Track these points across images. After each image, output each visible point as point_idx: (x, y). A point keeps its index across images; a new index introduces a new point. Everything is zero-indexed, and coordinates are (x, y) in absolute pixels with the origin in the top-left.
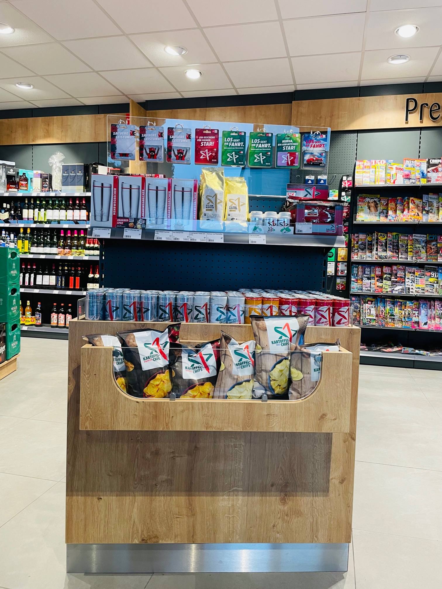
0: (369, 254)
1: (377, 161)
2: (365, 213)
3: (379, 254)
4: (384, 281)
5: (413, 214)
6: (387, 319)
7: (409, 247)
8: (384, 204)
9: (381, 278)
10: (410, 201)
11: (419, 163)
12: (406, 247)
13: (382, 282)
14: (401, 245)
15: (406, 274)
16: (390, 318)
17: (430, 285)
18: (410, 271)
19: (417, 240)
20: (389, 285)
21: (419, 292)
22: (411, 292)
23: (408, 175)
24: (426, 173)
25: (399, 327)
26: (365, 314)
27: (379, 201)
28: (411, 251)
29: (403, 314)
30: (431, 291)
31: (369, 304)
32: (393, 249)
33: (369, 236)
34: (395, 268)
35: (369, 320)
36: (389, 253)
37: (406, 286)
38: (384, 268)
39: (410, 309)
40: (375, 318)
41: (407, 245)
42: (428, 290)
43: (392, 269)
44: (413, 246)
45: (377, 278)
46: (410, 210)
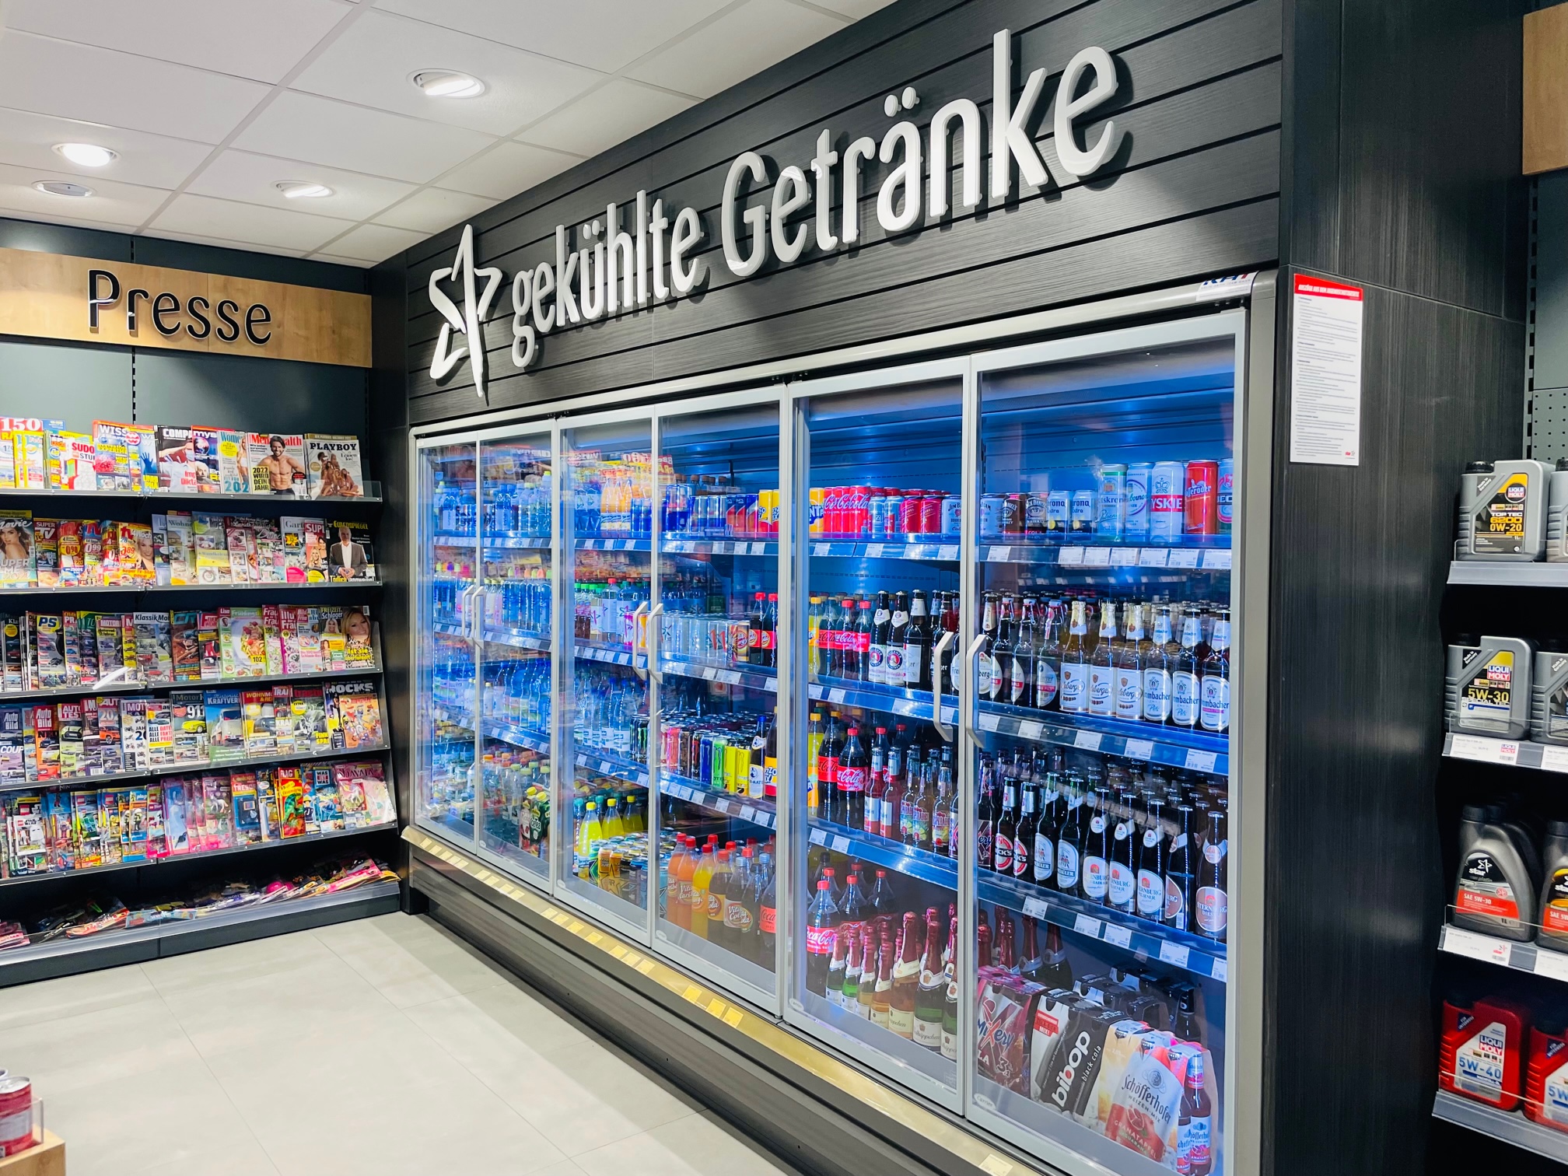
0: (15, 675)
1: (16, 420)
3: (43, 673)
4: (63, 745)
6: (78, 847)
7: (125, 647)
8: (48, 536)
9: (52, 736)
10: (120, 533)
11: (137, 435)
12: (116, 646)
13: (58, 748)
14: (102, 643)
15: (123, 716)
16: (87, 844)
17: (187, 739)
18: (133, 708)
19: (146, 628)
20: (77, 755)
21: (160, 760)
22: (140, 763)
23: (108, 465)
24: (155, 461)
25: (114, 861)
26: (14, 846)
27: (32, 528)
28: (131, 658)
29: (123, 824)
30: (189, 754)
31: (24, 814)
32: (82, 655)
33: (7, 623)
34: (90, 704)
35: (26, 859)
36: (71, 669)
37: (125, 750)
38: (60, 709)
39: (138, 810)
40: (44, 850)
41: (119, 641)
42: (182, 754)
43: (82, 708)
44: (135, 643)
45: (43, 739)
46: (122, 557)
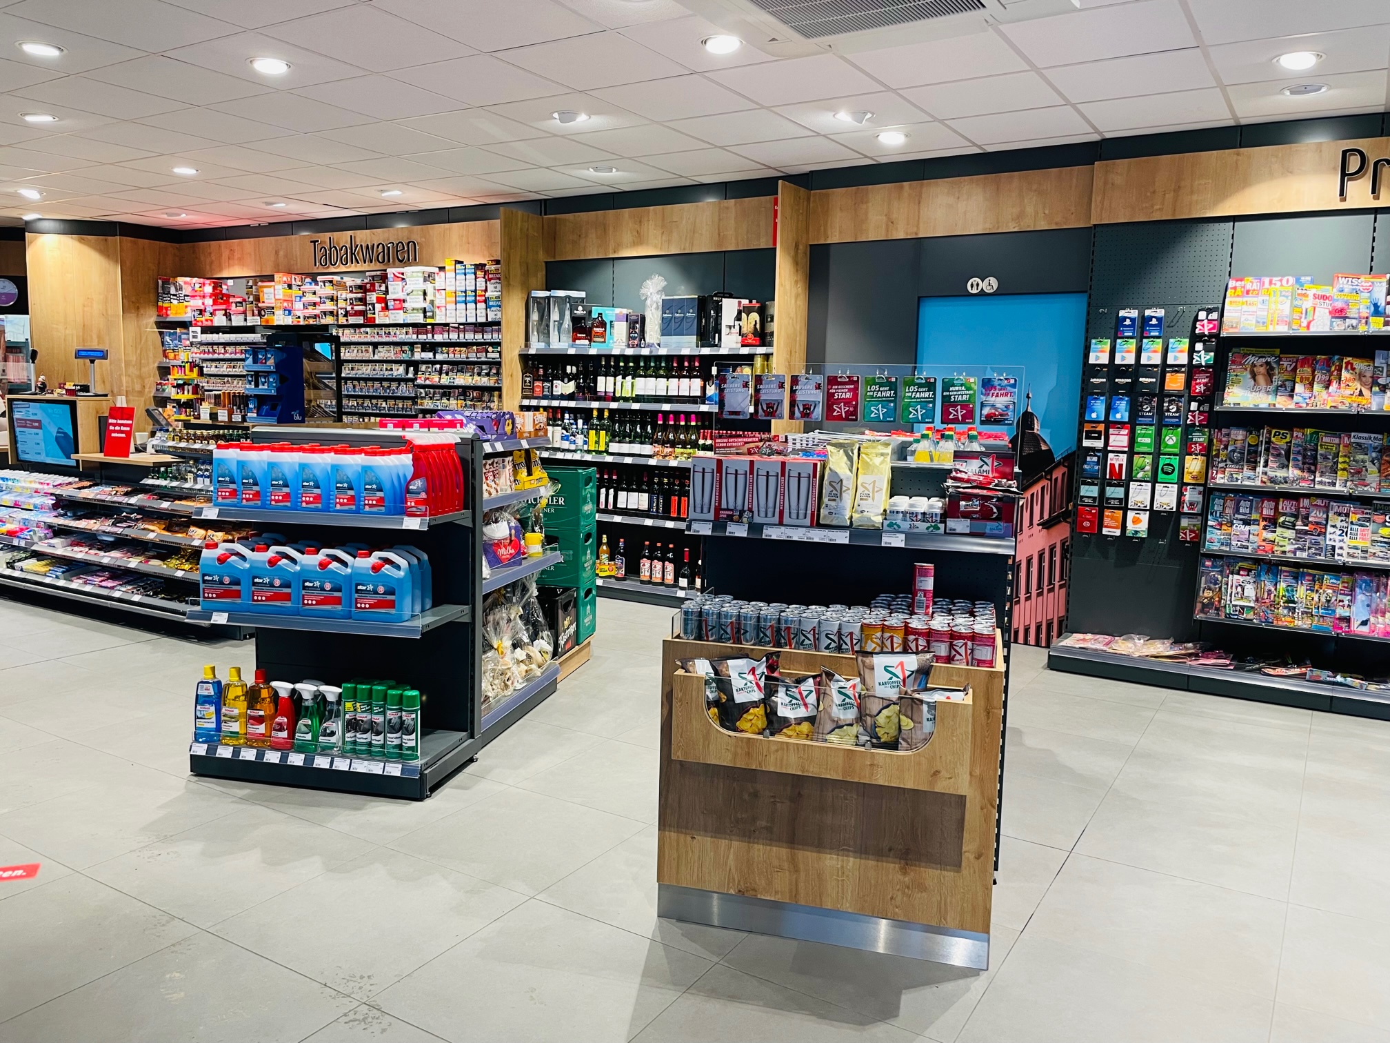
0: (1250, 473)
1: (1275, 279)
2: (1245, 388)
3: (1271, 474)
4: (1279, 530)
5: (1348, 392)
6: (1278, 609)
7: (1341, 460)
8: (1289, 369)
9: (1272, 523)
10: (1344, 366)
11: (1370, 284)
12: (1333, 459)
13: (1275, 532)
14: (1321, 455)
15: (1330, 515)
16: (1285, 608)
17: (1381, 542)
18: (1340, 510)
19: (1361, 446)
20: (1289, 539)
21: (1356, 555)
22: (1339, 555)
23: (1342, 310)
24: (1383, 304)
25: (1305, 626)
26: (1231, 596)
27: (1278, 363)
28: (1344, 469)
29: (1316, 599)
30: (1381, 555)
31: (1242, 575)
32: (1304, 463)
33: (1251, 434)
34: (1305, 502)
35: (1238, 608)
36: (1293, 473)
37: (1328, 542)
38: (1281, 503)
39: (1330, 591)
40: (1253, 605)
41: (1337, 455)
42: (1375, 553)
43: (1299, 504)
44: (1349, 458)
45: (1265, 523)
46: (1342, 385)
